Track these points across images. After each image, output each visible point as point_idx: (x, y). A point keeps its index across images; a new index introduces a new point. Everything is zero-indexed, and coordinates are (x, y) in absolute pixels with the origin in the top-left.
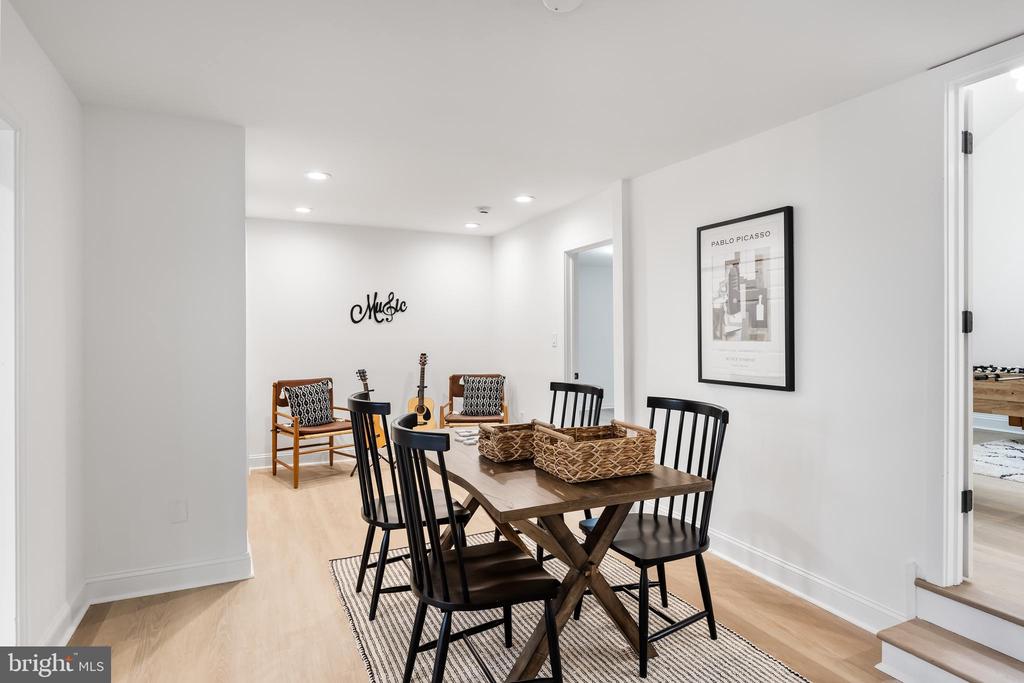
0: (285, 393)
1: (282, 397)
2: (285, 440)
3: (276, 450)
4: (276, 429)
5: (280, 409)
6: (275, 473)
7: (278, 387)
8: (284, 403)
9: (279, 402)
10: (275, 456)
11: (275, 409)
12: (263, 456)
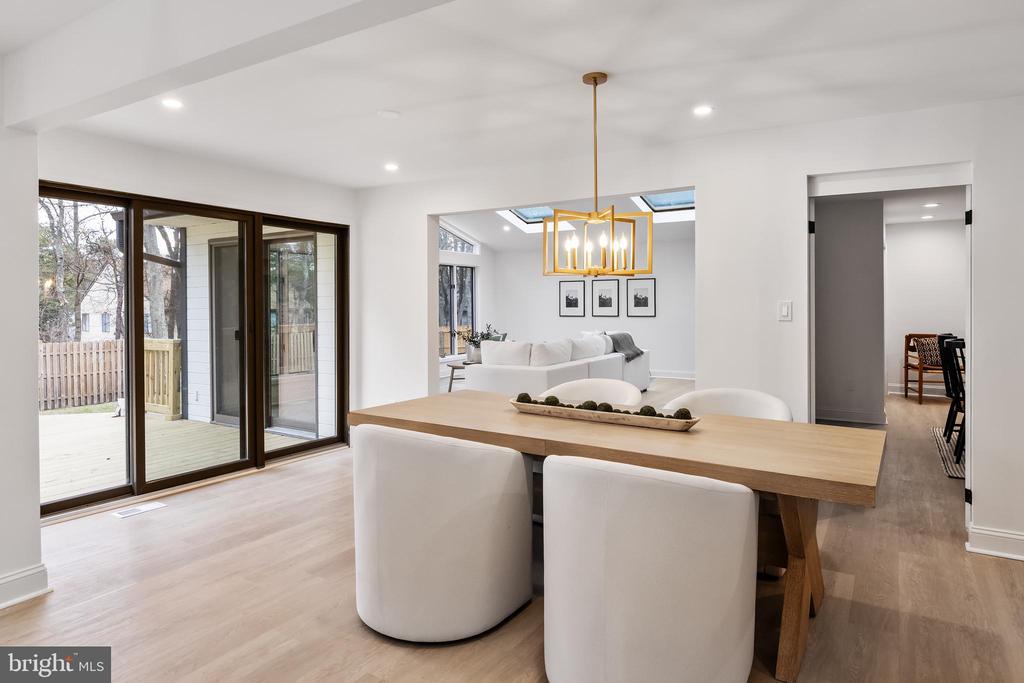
0: (913, 342)
1: (912, 344)
2: (914, 374)
3: (907, 381)
4: (908, 366)
5: (910, 353)
6: (906, 396)
7: (908, 338)
8: (913, 349)
9: (909, 348)
10: (906, 385)
11: (906, 353)
12: (898, 385)
